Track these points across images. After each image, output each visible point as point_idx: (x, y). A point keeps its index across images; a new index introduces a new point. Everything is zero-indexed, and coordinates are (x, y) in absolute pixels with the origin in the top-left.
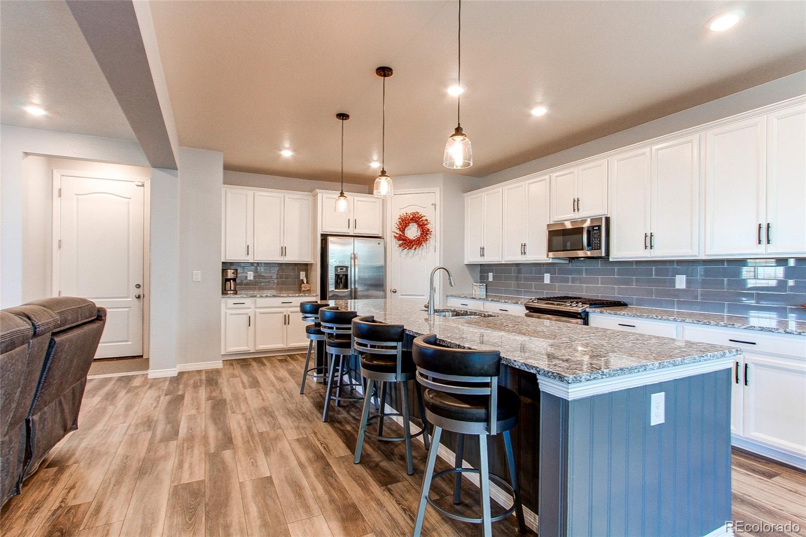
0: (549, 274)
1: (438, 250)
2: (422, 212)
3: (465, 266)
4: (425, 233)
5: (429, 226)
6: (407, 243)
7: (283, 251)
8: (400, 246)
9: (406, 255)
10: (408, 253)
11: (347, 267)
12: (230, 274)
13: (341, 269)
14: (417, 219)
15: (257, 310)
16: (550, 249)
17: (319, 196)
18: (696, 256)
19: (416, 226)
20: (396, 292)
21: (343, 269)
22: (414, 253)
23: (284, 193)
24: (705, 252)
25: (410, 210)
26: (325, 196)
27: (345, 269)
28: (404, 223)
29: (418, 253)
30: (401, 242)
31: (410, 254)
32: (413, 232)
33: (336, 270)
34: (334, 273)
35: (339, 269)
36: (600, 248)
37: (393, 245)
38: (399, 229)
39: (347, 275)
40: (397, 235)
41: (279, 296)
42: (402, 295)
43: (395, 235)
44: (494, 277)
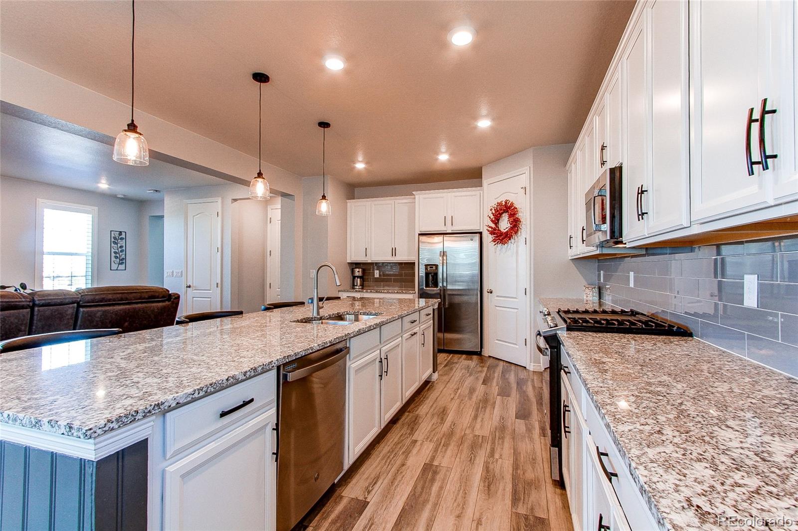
2: (512, 198)
3: (571, 262)
4: (515, 224)
5: (518, 215)
6: (502, 238)
7: (394, 252)
8: (494, 241)
9: (500, 250)
10: (502, 248)
11: (437, 266)
12: (358, 272)
13: (430, 267)
14: (508, 208)
17: (417, 197)
19: (508, 217)
20: (491, 292)
21: (432, 267)
22: (507, 247)
23: (394, 200)
26: (421, 196)
27: (434, 267)
28: (497, 214)
29: (510, 246)
30: (495, 236)
31: (504, 250)
32: (505, 224)
33: (426, 269)
34: (424, 271)
35: (429, 267)
38: (492, 221)
39: (436, 273)
40: (490, 229)
41: (381, 292)
42: (497, 296)
43: (489, 229)
44: (603, 276)
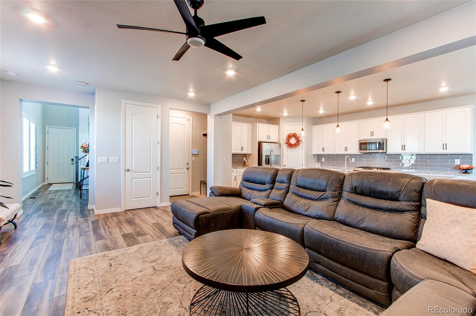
0: (354, 159)
1: (304, 149)
2: (297, 133)
4: (298, 141)
5: (300, 139)
6: (290, 146)
7: (242, 149)
8: (287, 147)
9: (290, 150)
11: (269, 156)
13: (267, 156)
14: (294, 135)
15: (237, 174)
16: (360, 149)
17: (258, 125)
18: (421, 153)
19: (294, 139)
22: (294, 149)
23: (242, 124)
24: (424, 151)
25: (292, 132)
28: (289, 137)
30: (288, 145)
31: (292, 150)
32: (293, 141)
34: (264, 158)
36: (384, 149)
37: (285, 147)
38: (287, 139)
39: (269, 159)
40: (286, 142)
44: (325, 159)
